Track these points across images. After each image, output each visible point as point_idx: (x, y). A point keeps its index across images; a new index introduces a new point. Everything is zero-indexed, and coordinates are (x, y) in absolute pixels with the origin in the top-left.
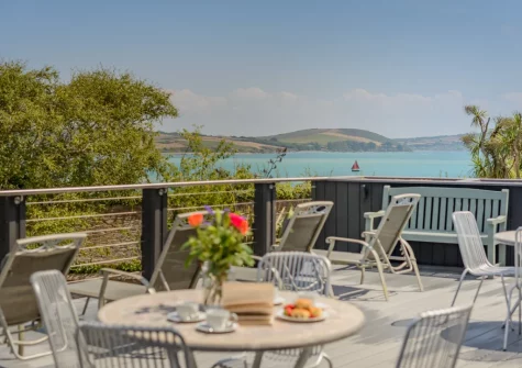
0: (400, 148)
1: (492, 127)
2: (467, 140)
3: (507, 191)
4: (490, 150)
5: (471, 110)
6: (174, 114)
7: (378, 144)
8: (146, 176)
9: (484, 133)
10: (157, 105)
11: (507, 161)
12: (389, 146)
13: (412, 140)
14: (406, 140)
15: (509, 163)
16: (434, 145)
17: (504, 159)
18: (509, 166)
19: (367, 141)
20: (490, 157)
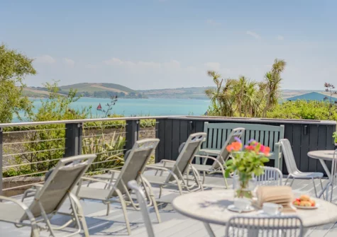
0: (140, 96)
1: (224, 85)
2: (208, 92)
3: (283, 126)
4: (222, 99)
5: (211, 73)
6: (34, 72)
7: (126, 93)
8: (17, 113)
9: (219, 89)
10: (23, 67)
11: (232, 106)
12: (133, 94)
13: (148, 91)
14: (144, 91)
15: (234, 107)
16: (162, 95)
17: (231, 105)
18: (234, 109)
19: (119, 91)
20: (222, 103)
